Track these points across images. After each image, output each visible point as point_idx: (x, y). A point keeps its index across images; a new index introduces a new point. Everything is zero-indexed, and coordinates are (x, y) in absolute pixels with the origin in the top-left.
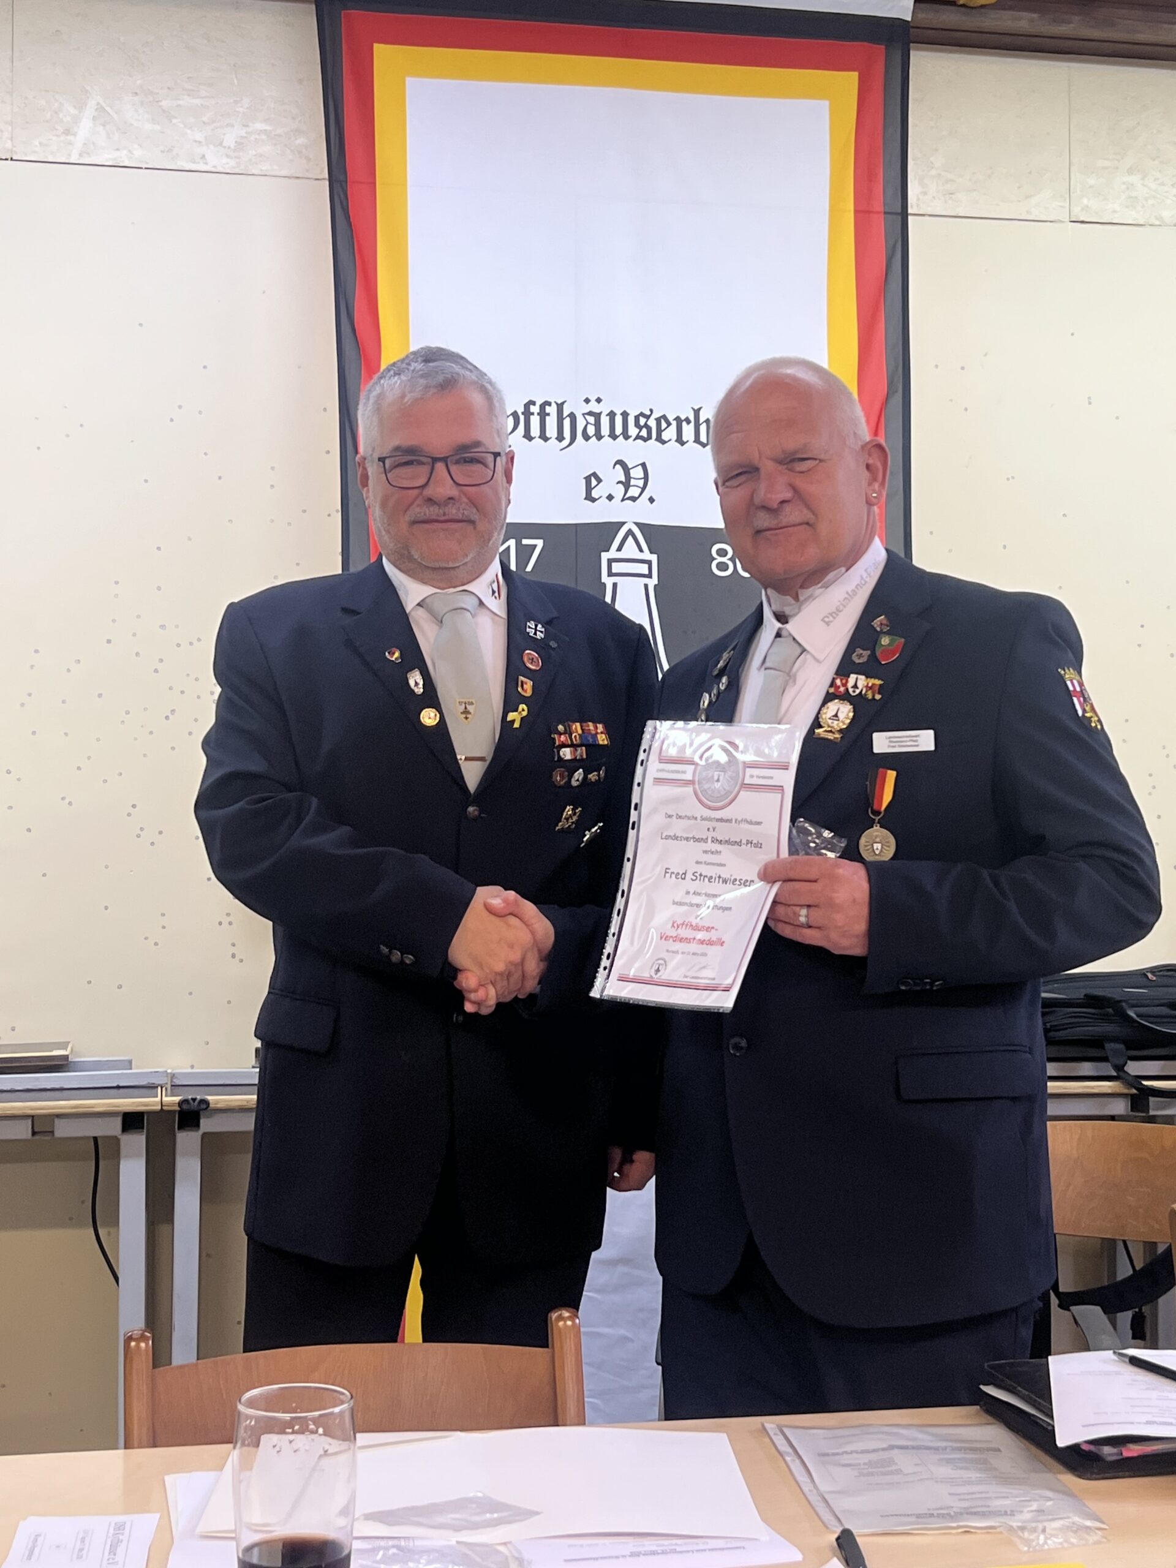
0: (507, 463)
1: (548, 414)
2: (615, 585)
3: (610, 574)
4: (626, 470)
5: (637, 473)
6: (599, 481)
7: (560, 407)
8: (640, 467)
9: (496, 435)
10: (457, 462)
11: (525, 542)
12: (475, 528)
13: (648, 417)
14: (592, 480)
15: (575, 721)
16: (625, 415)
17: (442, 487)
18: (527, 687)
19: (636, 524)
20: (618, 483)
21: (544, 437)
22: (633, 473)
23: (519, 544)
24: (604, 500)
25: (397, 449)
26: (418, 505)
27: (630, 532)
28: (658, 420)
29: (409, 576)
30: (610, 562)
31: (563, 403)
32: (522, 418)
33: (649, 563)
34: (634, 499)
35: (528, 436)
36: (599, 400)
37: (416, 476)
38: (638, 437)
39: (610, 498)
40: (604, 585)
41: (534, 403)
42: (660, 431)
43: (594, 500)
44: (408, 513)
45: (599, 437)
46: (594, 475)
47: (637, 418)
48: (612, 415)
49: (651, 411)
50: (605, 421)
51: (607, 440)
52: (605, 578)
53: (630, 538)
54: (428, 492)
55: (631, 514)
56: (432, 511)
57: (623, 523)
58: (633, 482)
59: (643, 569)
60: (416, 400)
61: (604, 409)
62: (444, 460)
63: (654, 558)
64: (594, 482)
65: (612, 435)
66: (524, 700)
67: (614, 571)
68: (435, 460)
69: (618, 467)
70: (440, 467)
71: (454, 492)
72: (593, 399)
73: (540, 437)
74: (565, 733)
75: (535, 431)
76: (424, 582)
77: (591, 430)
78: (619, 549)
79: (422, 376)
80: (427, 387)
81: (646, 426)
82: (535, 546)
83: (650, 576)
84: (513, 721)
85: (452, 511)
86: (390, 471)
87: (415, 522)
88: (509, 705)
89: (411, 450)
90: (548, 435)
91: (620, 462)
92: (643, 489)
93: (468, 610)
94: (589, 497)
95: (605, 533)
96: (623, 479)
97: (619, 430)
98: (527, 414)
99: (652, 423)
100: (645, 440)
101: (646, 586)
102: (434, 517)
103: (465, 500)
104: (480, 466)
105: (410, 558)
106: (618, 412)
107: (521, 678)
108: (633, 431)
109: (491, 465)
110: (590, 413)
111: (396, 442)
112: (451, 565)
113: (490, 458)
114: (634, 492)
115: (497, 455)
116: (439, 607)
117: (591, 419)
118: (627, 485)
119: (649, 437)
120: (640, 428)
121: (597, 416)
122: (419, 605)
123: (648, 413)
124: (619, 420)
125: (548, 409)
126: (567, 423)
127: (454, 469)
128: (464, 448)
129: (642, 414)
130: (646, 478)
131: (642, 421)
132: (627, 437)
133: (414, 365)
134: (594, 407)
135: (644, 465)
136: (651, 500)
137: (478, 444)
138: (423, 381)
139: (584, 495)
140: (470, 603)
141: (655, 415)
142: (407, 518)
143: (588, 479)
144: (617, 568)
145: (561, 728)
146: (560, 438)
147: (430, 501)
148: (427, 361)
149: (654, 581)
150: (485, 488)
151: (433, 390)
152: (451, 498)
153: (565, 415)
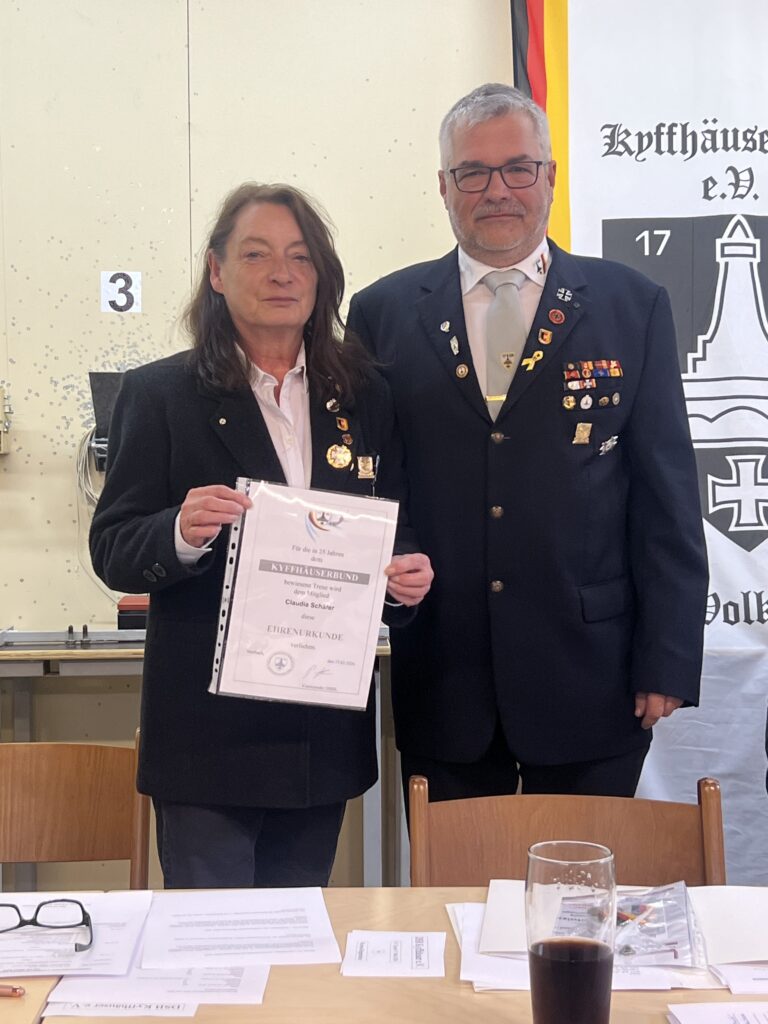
0: (550, 170)
1: (675, 134)
2: (727, 264)
3: (723, 255)
4: (736, 174)
5: (745, 176)
6: (715, 183)
7: (684, 127)
8: (747, 172)
9: (539, 148)
10: (509, 171)
11: (656, 232)
12: (523, 221)
13: (753, 132)
14: (709, 183)
15: (586, 361)
16: (736, 131)
17: (499, 190)
18: (547, 338)
19: (746, 216)
20: (730, 184)
21: (671, 151)
22: (741, 176)
23: (651, 235)
24: (718, 198)
25: (464, 163)
26: (482, 206)
27: (739, 223)
28: (762, 135)
29: (475, 259)
30: (723, 246)
31: (686, 124)
32: (654, 137)
33: (754, 246)
34: (742, 196)
35: (659, 151)
36: (715, 121)
37: (478, 183)
38: (746, 148)
39: (723, 196)
40: (718, 264)
41: (663, 125)
42: (763, 143)
43: (710, 198)
44: (474, 212)
45: (715, 149)
46: (711, 179)
47: (745, 134)
48: (725, 132)
49: (756, 127)
50: (720, 138)
51: (721, 151)
52: (719, 258)
53: (739, 227)
54: (488, 194)
55: (740, 209)
56: (490, 209)
57: (733, 216)
58: (741, 183)
59: (749, 250)
60: (478, 124)
61: (718, 126)
62: (499, 169)
63: (757, 242)
64: (710, 185)
65: (726, 148)
66: (541, 347)
67: (726, 252)
68: (492, 170)
69: (730, 172)
70: (496, 174)
71: (507, 194)
72: (710, 120)
73: (669, 151)
74: (574, 370)
75: (665, 146)
76: (486, 263)
77: (708, 144)
78: (730, 236)
79: (483, 105)
80: (486, 113)
81: (752, 139)
82: (664, 236)
83: (754, 256)
84: (527, 366)
85: (506, 208)
86: (460, 181)
87: (478, 220)
88: (527, 354)
89: (474, 164)
90: (675, 149)
91: (731, 168)
92: (749, 189)
93: (514, 285)
94: (707, 196)
95: (719, 224)
96: (733, 181)
97: (730, 143)
98: (659, 133)
99: (757, 137)
100: (751, 150)
101: (751, 264)
102: (493, 214)
103: (515, 199)
104: (527, 174)
105: (476, 246)
106: (730, 129)
107: (543, 330)
108: (741, 143)
109: (535, 173)
110: (708, 131)
111: (463, 158)
112: (505, 248)
113: (535, 165)
114: (742, 191)
115: (539, 164)
116: (495, 281)
117: (709, 136)
118: (736, 185)
119: (754, 148)
120: (747, 141)
121: (713, 133)
122: (481, 282)
123: (753, 129)
124: (730, 136)
125: (675, 129)
126: (689, 140)
127: (507, 176)
128: (513, 161)
129: (749, 131)
130: (752, 180)
131: (749, 136)
132: (736, 148)
133: (479, 99)
134: (711, 126)
135: (750, 170)
136: (756, 197)
137: (525, 157)
138: (483, 109)
139: (703, 195)
140: (517, 279)
141: (759, 131)
142: (473, 216)
143: (706, 183)
144: (728, 250)
145: (571, 366)
146: (684, 151)
147: (489, 201)
148: (487, 93)
149: (757, 260)
150: (529, 189)
151: (490, 115)
152: (504, 199)
153: (688, 133)
